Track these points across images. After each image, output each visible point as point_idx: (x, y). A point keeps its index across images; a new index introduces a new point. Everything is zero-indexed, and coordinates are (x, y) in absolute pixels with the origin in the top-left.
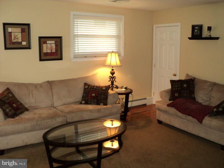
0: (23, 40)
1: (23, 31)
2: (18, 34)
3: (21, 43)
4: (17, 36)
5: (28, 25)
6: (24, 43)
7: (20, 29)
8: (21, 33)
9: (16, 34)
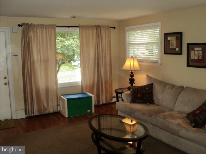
0: (177, 47)
1: (177, 39)
2: (174, 42)
3: (175, 49)
4: (173, 43)
5: (181, 33)
6: (177, 49)
7: (175, 37)
8: (175, 41)
9: (173, 41)
